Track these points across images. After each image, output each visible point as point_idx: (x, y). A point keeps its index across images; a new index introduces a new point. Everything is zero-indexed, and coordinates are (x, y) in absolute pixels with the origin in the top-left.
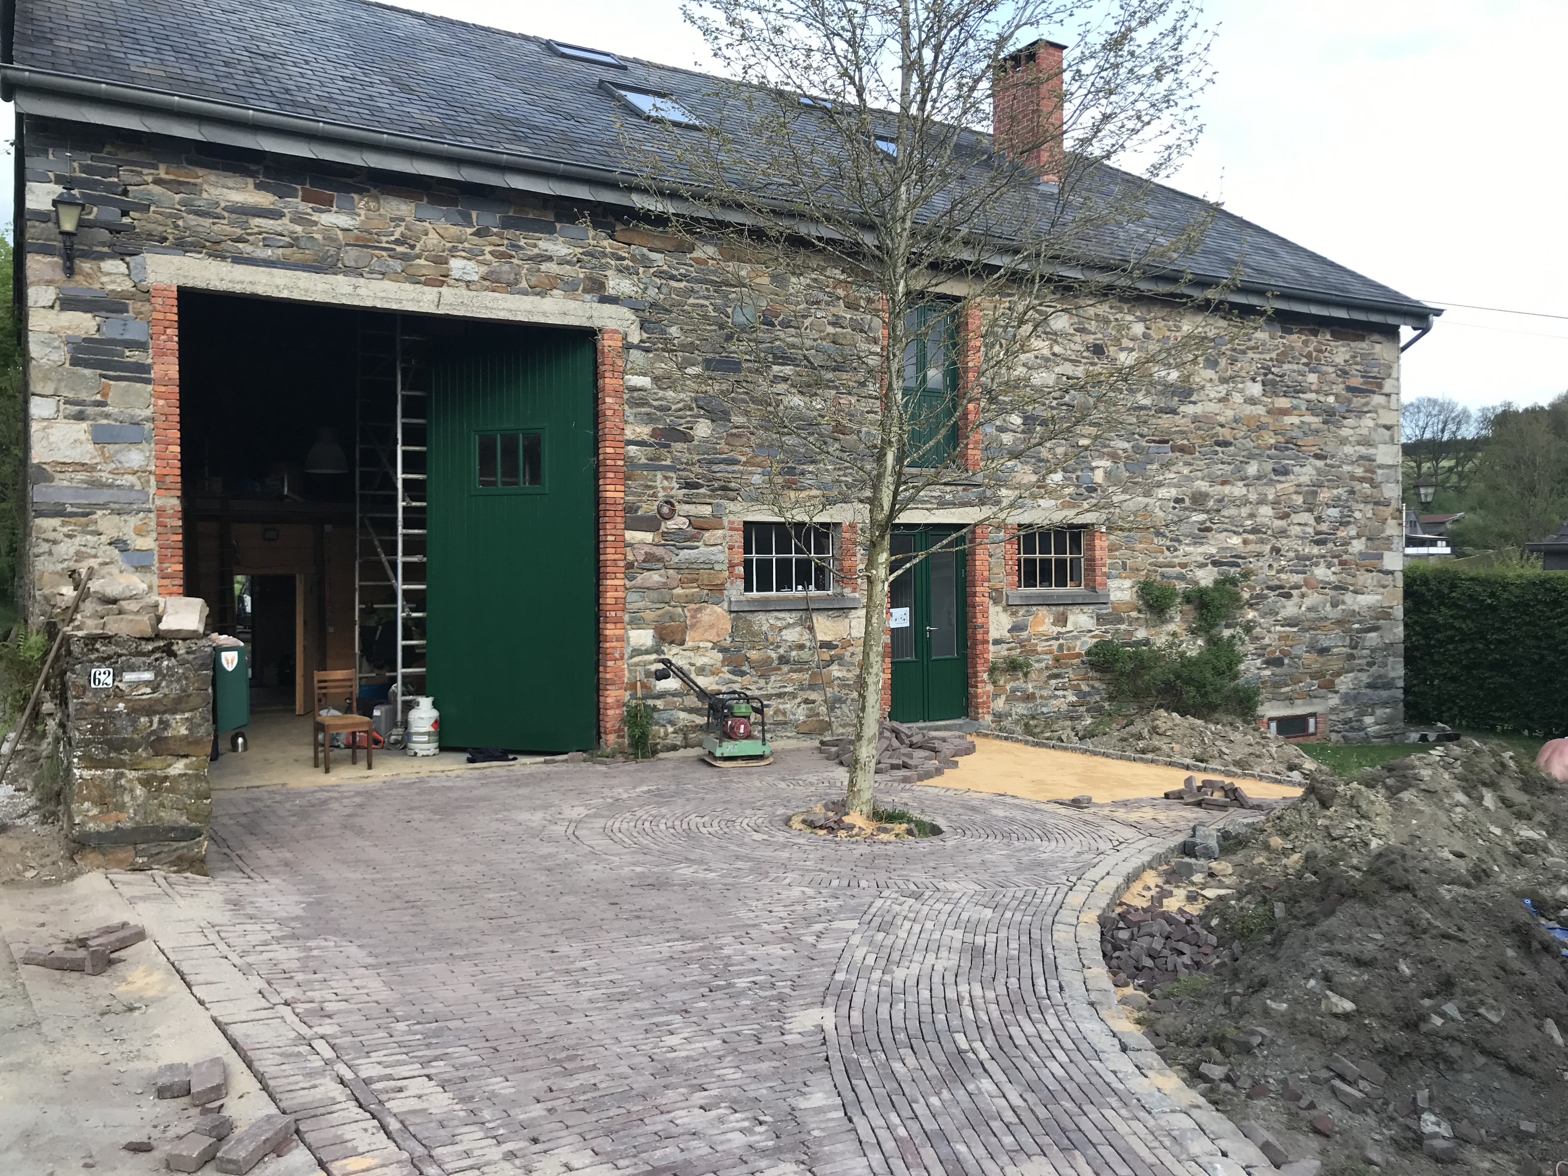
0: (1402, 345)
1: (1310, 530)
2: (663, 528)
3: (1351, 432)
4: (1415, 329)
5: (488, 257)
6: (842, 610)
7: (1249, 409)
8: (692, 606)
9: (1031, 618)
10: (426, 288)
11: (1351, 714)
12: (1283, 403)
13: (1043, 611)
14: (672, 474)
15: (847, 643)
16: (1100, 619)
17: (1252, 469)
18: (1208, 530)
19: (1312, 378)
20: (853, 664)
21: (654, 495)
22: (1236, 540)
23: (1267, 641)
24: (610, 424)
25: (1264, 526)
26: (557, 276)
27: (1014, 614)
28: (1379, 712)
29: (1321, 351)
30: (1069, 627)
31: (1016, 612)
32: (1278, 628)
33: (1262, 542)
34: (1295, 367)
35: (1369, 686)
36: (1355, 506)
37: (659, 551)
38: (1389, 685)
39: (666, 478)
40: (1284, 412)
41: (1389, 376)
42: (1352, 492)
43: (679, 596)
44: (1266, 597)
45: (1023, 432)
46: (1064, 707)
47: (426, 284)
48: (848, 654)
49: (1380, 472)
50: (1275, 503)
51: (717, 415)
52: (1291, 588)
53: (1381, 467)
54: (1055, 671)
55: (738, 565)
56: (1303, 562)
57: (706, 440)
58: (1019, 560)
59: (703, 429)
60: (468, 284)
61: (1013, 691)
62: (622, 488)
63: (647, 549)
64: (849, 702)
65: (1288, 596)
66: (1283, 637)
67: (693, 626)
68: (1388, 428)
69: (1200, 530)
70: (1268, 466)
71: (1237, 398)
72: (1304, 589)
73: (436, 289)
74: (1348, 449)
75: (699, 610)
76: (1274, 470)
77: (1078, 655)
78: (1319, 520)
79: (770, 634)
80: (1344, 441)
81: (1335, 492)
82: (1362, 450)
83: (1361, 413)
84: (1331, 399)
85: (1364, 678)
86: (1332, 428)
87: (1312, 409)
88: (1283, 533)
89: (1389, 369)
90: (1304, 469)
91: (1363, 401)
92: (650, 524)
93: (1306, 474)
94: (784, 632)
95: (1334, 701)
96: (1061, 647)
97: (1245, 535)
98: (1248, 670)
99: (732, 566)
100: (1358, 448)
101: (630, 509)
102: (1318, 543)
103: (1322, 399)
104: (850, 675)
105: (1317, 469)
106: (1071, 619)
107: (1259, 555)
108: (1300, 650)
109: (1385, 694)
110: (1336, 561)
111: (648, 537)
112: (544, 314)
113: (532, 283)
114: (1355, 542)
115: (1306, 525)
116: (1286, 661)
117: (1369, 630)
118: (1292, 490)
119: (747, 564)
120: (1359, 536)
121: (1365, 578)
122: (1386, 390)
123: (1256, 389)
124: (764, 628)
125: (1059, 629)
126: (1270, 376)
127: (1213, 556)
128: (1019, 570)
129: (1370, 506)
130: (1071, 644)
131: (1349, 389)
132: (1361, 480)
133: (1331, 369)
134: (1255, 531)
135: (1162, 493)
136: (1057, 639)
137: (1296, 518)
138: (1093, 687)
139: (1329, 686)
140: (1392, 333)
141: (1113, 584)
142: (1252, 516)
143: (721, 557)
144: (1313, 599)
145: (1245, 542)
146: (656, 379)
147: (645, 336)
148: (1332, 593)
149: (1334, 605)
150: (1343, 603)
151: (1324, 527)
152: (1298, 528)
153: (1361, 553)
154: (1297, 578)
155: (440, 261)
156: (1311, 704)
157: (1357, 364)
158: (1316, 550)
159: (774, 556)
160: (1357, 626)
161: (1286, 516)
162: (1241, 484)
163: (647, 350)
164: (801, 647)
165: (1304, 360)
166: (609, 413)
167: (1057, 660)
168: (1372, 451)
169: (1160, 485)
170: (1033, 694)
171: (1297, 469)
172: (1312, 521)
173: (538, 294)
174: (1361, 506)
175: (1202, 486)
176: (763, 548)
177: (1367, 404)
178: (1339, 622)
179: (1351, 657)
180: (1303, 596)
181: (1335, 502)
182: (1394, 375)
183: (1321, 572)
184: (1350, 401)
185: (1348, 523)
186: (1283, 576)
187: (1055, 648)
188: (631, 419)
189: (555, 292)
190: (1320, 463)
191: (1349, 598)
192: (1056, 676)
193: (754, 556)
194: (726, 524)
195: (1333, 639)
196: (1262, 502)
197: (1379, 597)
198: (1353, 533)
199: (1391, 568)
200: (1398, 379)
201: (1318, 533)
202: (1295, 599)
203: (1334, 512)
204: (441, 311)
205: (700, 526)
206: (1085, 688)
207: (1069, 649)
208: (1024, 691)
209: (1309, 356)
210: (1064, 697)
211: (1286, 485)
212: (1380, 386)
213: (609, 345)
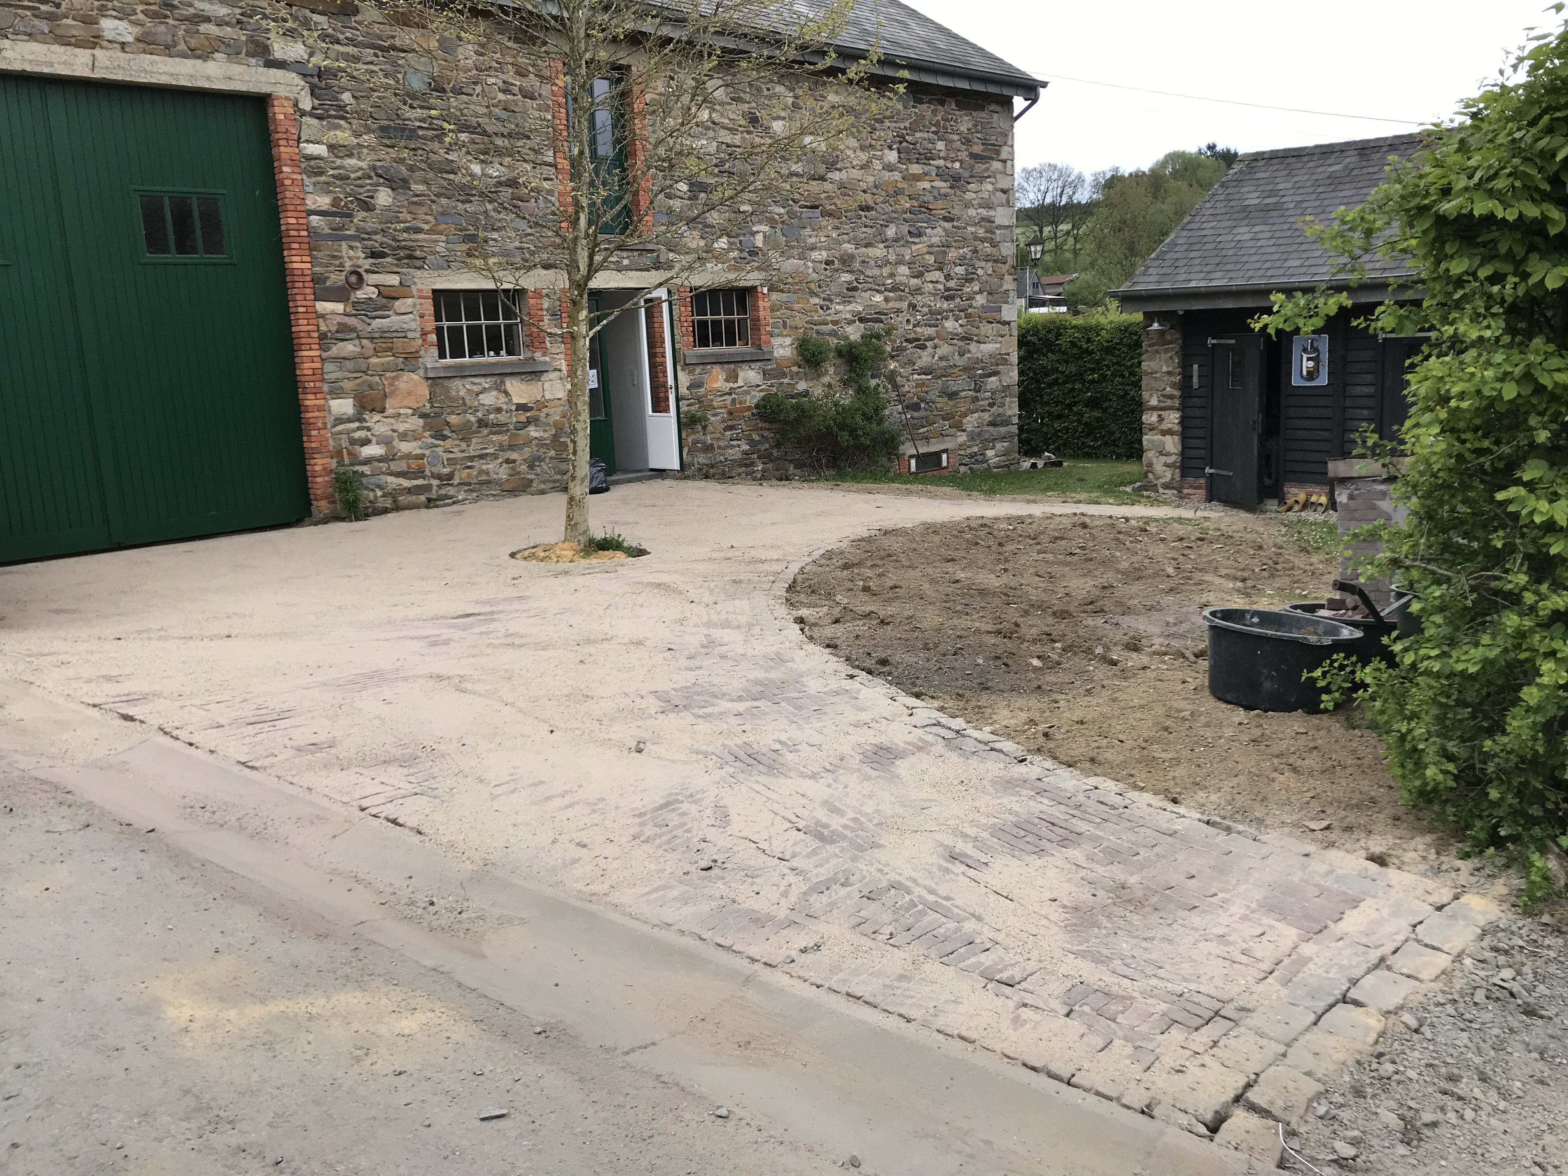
0: (1015, 114)
1: (941, 287)
2: (353, 298)
3: (974, 195)
4: (1026, 99)
5: (141, 17)
6: (534, 374)
7: (887, 175)
8: (389, 374)
9: (706, 376)
10: (78, 50)
11: (976, 449)
12: (916, 169)
13: (717, 369)
14: (357, 244)
15: (542, 404)
16: (765, 374)
17: (891, 232)
18: (855, 289)
19: (941, 145)
20: (549, 425)
21: (341, 265)
22: (879, 298)
23: (906, 388)
24: (289, 195)
25: (901, 284)
26: (220, 40)
27: (690, 372)
28: (998, 446)
29: (947, 120)
30: (740, 383)
31: (694, 370)
32: (915, 376)
33: (901, 299)
34: (925, 135)
35: (992, 424)
36: (979, 264)
37: (352, 321)
38: (1006, 423)
39: (351, 248)
40: (917, 178)
41: (1005, 143)
42: (975, 251)
43: (376, 364)
44: (905, 349)
45: (690, 199)
46: (739, 456)
47: (77, 46)
48: (543, 415)
49: (998, 232)
50: (910, 264)
51: (397, 184)
52: (926, 340)
53: (999, 227)
54: (730, 423)
55: (430, 332)
56: (936, 317)
57: (388, 209)
58: (693, 322)
59: (384, 197)
60: (123, 45)
61: (695, 443)
62: (308, 259)
63: (339, 319)
64: (547, 460)
65: (923, 347)
66: (920, 384)
67: (392, 393)
68: (1004, 191)
69: (848, 289)
70: (905, 229)
71: (877, 165)
72: (936, 341)
73: (89, 51)
74: (972, 212)
75: (396, 378)
76: (909, 232)
77: (749, 408)
78: (948, 277)
79: (467, 398)
80: (967, 205)
81: (961, 251)
82: (983, 212)
83: (982, 179)
84: (957, 165)
85: (986, 416)
86: (958, 193)
87: (941, 175)
88: (918, 291)
89: (1006, 136)
90: (935, 231)
91: (984, 166)
92: (339, 294)
93: (936, 235)
94: (481, 396)
95: (962, 438)
96: (734, 400)
97: (886, 293)
98: (891, 414)
99: (424, 334)
100: (979, 211)
101: (317, 279)
102: (947, 298)
103: (949, 165)
104: (546, 435)
105: (944, 229)
106: (741, 375)
107: (898, 311)
108: (933, 395)
109: (1003, 430)
110: (962, 314)
111: (339, 307)
112: (208, 78)
113: (193, 46)
114: (978, 297)
115: (937, 282)
116: (923, 405)
117: (990, 375)
118: (925, 250)
119: (439, 331)
120: (981, 292)
121: (986, 329)
122: (1003, 156)
123: (892, 156)
124: (462, 393)
125: (732, 385)
126: (904, 144)
127: (859, 313)
128: (694, 331)
129: (990, 264)
130: (743, 398)
131: (973, 156)
132: (983, 240)
133: (956, 137)
134: (894, 289)
135: (815, 255)
136: (730, 394)
137: (930, 276)
138: (762, 436)
139: (960, 427)
140: (1007, 103)
141: (776, 341)
142: (892, 275)
143: (413, 325)
144: (945, 349)
145: (887, 300)
146: (331, 147)
147: (317, 102)
148: (960, 343)
149: (961, 355)
150: (969, 352)
151: (952, 284)
152: (930, 285)
153: (983, 306)
154: (930, 331)
155: (89, 21)
156: (944, 442)
157: (977, 132)
158: (946, 305)
159: (464, 323)
160: (980, 372)
161: (919, 275)
162: (881, 246)
163: (320, 118)
164: (499, 410)
165: (934, 129)
166: (288, 182)
167: (730, 413)
168: (992, 213)
169: (813, 248)
170: (712, 445)
171: (928, 231)
172: (942, 279)
173: (199, 57)
174: (983, 264)
175: (849, 247)
176: (454, 315)
177: (987, 169)
178: (965, 369)
179: (975, 399)
180: (935, 347)
181: (961, 261)
182: (1009, 143)
183: (950, 325)
184: (972, 167)
185: (973, 279)
186: (918, 329)
187: (728, 402)
188: (310, 189)
189: (217, 55)
190: (948, 225)
191: (973, 347)
192: (731, 428)
193: (445, 324)
194: (415, 292)
195: (960, 383)
196: (900, 262)
197: (998, 345)
198: (976, 288)
199: (1007, 319)
200: (1012, 146)
201: (947, 289)
202: (930, 350)
203: (960, 270)
204: (97, 75)
205: (388, 296)
206: (756, 437)
207: (740, 403)
208: (704, 443)
209: (937, 124)
210: (739, 446)
211: (920, 247)
212: (998, 153)
213: (280, 112)
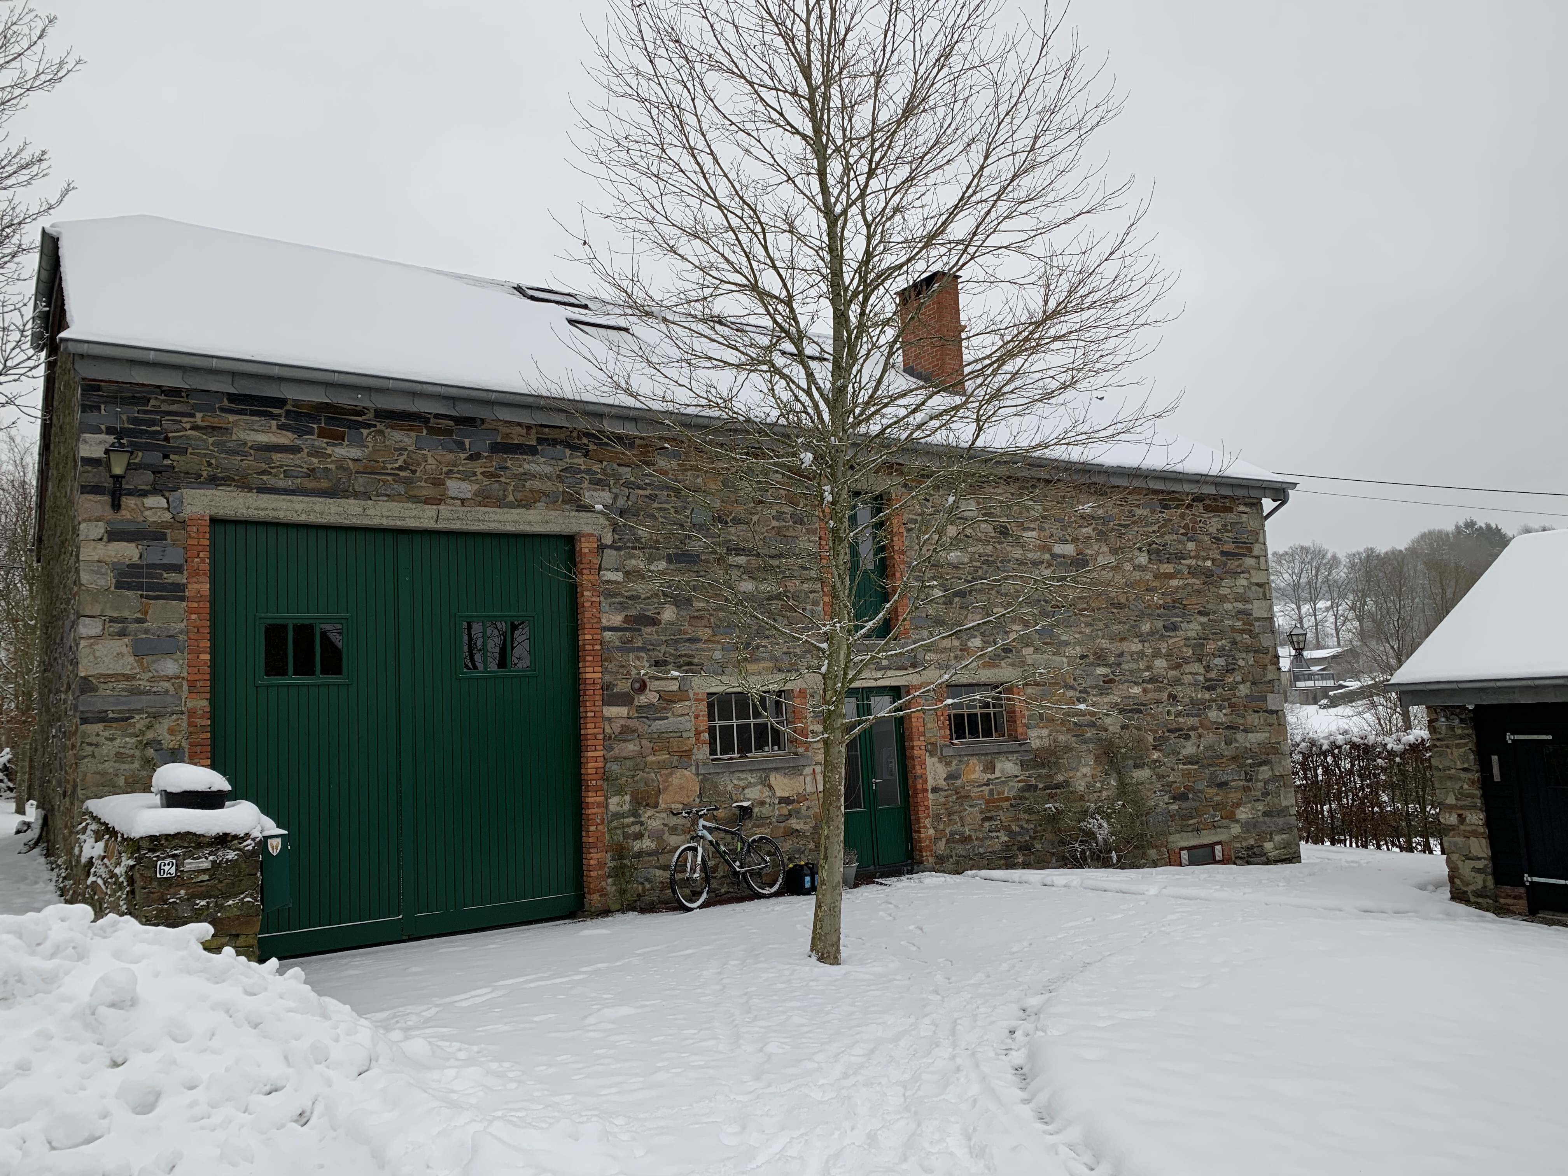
0: (1265, 514)
1: (1201, 678)
2: (636, 703)
3: (1229, 591)
4: (1274, 500)
5: (480, 477)
6: (796, 768)
7: (1137, 575)
8: (664, 771)
9: (963, 767)
10: (426, 506)
11: (1252, 842)
12: (1168, 568)
13: (974, 761)
14: (643, 654)
15: (803, 797)
16: (1023, 765)
17: (1146, 627)
18: (1111, 681)
19: (1191, 546)
20: (809, 817)
21: (628, 673)
22: (1136, 690)
23: (1171, 779)
24: (588, 614)
25: (1159, 675)
26: (540, 491)
27: (948, 764)
28: (1277, 838)
29: (1196, 522)
30: (998, 774)
31: (951, 762)
32: (1181, 766)
33: (1160, 690)
34: (1175, 537)
35: (1265, 814)
36: (1238, 655)
37: (634, 724)
38: (1284, 814)
39: (638, 658)
40: (1170, 576)
41: (1257, 541)
42: (1234, 643)
43: (652, 762)
44: (1168, 738)
45: (944, 603)
46: (998, 847)
47: (426, 503)
48: (804, 808)
49: (1257, 624)
50: (1168, 656)
51: (681, 602)
52: (1189, 730)
53: (1258, 619)
54: (988, 814)
55: (703, 732)
56: (1198, 707)
57: (671, 623)
58: (949, 716)
59: (668, 614)
60: (463, 501)
61: (952, 834)
62: (600, 669)
63: (623, 722)
64: (807, 852)
65: (1187, 737)
66: (1187, 775)
67: (666, 789)
68: (1259, 585)
69: (1104, 682)
70: (1160, 624)
71: (1128, 566)
72: (1200, 730)
73: (435, 507)
74: (1228, 606)
75: (671, 774)
76: (1164, 627)
77: (1007, 799)
78: (1208, 668)
79: (734, 792)
80: (1223, 599)
81: (1220, 643)
82: (1240, 605)
83: (1235, 574)
84: (1209, 563)
85: (1261, 807)
86: (1213, 589)
87: (1193, 572)
88: (1177, 682)
89: (1256, 535)
90: (1191, 626)
91: (1236, 563)
92: (624, 699)
93: (1193, 628)
94: (746, 791)
95: (1236, 829)
96: (991, 791)
97: (1145, 685)
98: (1157, 805)
99: (698, 733)
100: (1236, 604)
101: (607, 687)
102: (1208, 689)
103: (1199, 563)
104: (807, 827)
105: (1201, 624)
106: (998, 766)
107: (1158, 702)
108: (1202, 785)
109: (1280, 821)
110: (1226, 704)
111: (623, 711)
112: (530, 523)
113: (519, 498)
114: (1241, 687)
115: (1197, 674)
116: (1191, 796)
117: (1261, 764)
118: (1182, 643)
119: (711, 730)
120: (1243, 681)
121: (1253, 719)
122: (1256, 552)
123: (1143, 559)
124: (729, 788)
125: (989, 776)
126: (1154, 546)
127: (1117, 704)
128: (950, 724)
129: (1251, 655)
130: (1000, 788)
131: (1223, 553)
132: (1242, 631)
133: (1206, 538)
134: (1152, 680)
135: (1070, 651)
136: (988, 785)
137: (1188, 668)
138: (1022, 828)
139: (1232, 817)
140: (1256, 504)
141: (1033, 733)
142: (1149, 668)
143: (688, 726)
144: (1210, 738)
145: (1145, 691)
146: (627, 574)
147: (617, 537)
148: (1226, 732)
149: (1228, 743)
150: (1236, 740)
151: (1212, 675)
152: (1190, 677)
153: (1247, 696)
154: (1191, 721)
155: (438, 483)
156: (1217, 833)
157: (1227, 531)
158: (1207, 696)
159: (734, 722)
160: (1250, 761)
161: (1178, 666)
162: (1136, 640)
163: (618, 549)
164: (762, 803)
165: (1183, 531)
166: (587, 604)
167: (989, 804)
168: (1248, 606)
169: (1067, 644)
170: (970, 836)
171: (1184, 625)
172: (1202, 671)
173: (524, 506)
174: (1244, 655)
175: (1104, 643)
176: (725, 715)
177: (1240, 566)
178: (1234, 758)
179: (1246, 789)
180: (1200, 736)
181: (1221, 652)
182: (1261, 540)
183: (1213, 715)
184: (1225, 564)
185: (1234, 669)
186: (1181, 720)
187: (986, 793)
188: (607, 608)
189: (538, 504)
190: (1204, 619)
191: (1240, 736)
192: (990, 819)
193: (717, 723)
194: (691, 695)
195: (1229, 774)
196: (1157, 654)
197: (1267, 735)
198: (1239, 679)
199: (1274, 708)
200: (1265, 544)
201: (1207, 680)
202: (1194, 739)
203: (1220, 661)
204: (440, 526)
205: (668, 699)
206: (1015, 828)
207: (999, 793)
208: (962, 834)
209: (1186, 527)
210: (998, 837)
211: (1176, 640)
212: (1250, 550)
213: (586, 547)
